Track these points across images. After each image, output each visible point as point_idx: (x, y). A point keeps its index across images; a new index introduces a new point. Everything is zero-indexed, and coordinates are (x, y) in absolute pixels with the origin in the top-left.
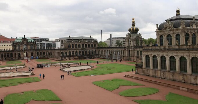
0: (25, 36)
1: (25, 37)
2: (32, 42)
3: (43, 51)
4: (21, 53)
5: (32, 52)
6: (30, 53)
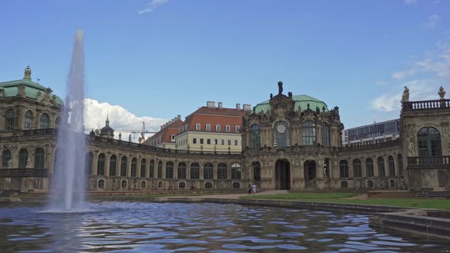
0: (280, 84)
1: (281, 89)
2: (308, 111)
3: (366, 156)
4: (264, 161)
5: (311, 158)
6: (299, 163)
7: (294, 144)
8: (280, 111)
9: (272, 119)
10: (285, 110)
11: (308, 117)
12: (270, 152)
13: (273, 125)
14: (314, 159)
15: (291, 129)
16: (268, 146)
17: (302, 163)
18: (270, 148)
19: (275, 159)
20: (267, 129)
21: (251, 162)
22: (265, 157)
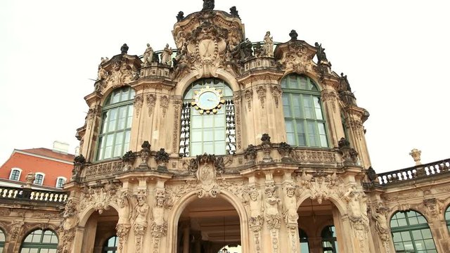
6: (282, 208)
7: (254, 139)
8: (206, 47)
9: (178, 69)
10: (223, 45)
11: (298, 61)
12: (162, 170)
13: (182, 85)
14: (333, 194)
15: (244, 95)
16: (155, 148)
17: (292, 206)
18: (162, 156)
19: (180, 196)
20: (159, 94)
21: (83, 215)
22: (142, 185)
